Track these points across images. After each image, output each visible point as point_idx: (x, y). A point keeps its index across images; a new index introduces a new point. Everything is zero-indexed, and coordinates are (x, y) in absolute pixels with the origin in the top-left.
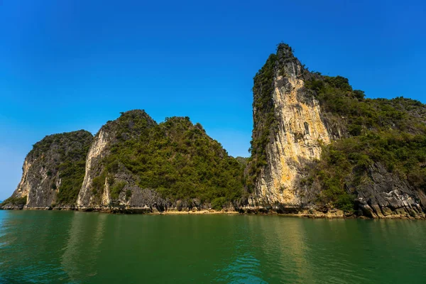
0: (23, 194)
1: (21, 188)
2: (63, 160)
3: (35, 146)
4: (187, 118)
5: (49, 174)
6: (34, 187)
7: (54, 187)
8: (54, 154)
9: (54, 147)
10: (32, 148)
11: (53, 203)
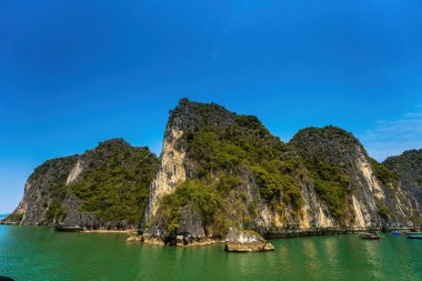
0: (22, 211)
1: (21, 205)
2: (55, 181)
3: (36, 170)
4: (147, 148)
5: (43, 194)
6: (30, 205)
7: (45, 206)
8: (49, 177)
9: (51, 170)
10: (33, 172)
11: (43, 219)
